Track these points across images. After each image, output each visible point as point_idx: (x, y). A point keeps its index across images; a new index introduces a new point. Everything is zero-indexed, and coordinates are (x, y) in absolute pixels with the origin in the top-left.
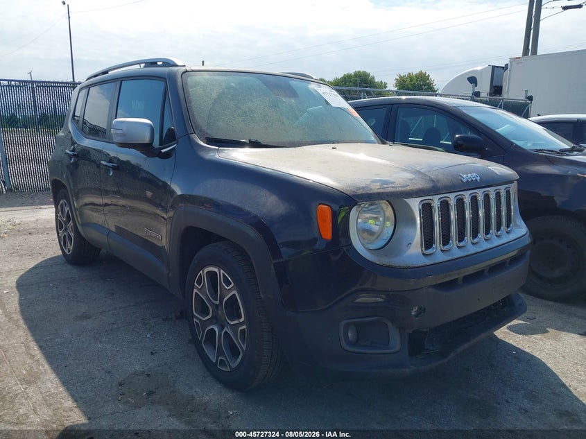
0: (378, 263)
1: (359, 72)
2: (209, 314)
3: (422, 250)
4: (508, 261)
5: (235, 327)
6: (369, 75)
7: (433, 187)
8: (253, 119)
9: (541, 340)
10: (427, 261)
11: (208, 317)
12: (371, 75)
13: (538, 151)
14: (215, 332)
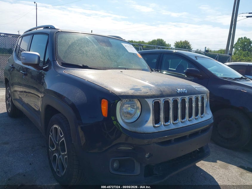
0: (129, 130)
1: (159, 39)
2: (54, 148)
3: (153, 124)
4: (200, 131)
5: (63, 156)
6: (163, 41)
7: (161, 94)
8: (87, 55)
9: (219, 168)
10: (155, 130)
11: (54, 149)
12: (164, 41)
13: (224, 78)
14: (56, 156)
